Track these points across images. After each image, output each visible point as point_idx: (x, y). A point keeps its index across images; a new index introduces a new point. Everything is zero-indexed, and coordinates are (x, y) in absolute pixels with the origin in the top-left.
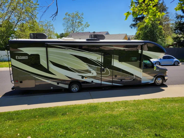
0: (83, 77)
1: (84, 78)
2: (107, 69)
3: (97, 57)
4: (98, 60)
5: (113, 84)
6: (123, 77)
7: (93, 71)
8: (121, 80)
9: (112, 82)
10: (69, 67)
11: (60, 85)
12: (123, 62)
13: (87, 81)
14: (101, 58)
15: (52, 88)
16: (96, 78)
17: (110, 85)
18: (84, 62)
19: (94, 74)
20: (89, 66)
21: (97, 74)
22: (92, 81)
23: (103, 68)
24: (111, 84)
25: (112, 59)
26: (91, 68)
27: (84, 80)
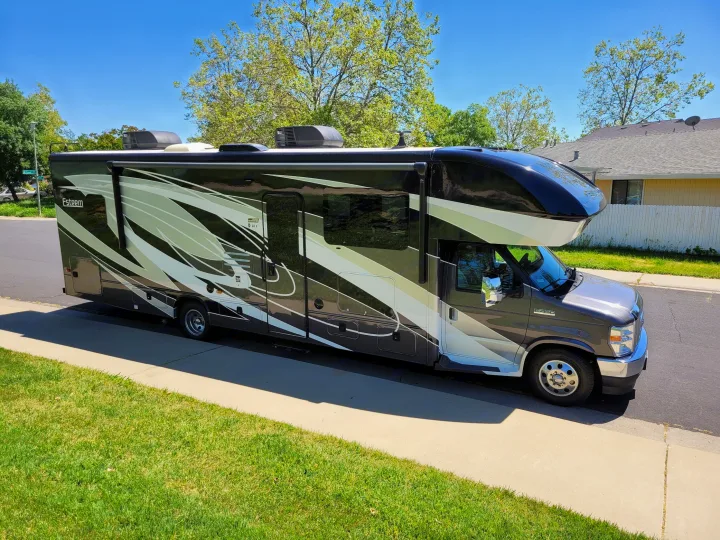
0: (211, 287)
1: (215, 290)
2: (285, 267)
3: (248, 217)
4: (251, 228)
5: (311, 336)
6: (347, 315)
7: (238, 270)
8: (343, 326)
9: (306, 325)
10: (172, 243)
11: (154, 302)
12: (342, 247)
13: (222, 303)
14: (261, 221)
15: (136, 307)
16: (252, 298)
17: (301, 338)
18: (209, 232)
19: (241, 279)
20: (227, 249)
21: (254, 281)
22: (239, 309)
23: (270, 261)
24: (303, 333)
25: (300, 229)
26: (233, 257)
27: (215, 296)
